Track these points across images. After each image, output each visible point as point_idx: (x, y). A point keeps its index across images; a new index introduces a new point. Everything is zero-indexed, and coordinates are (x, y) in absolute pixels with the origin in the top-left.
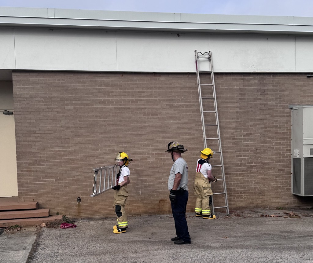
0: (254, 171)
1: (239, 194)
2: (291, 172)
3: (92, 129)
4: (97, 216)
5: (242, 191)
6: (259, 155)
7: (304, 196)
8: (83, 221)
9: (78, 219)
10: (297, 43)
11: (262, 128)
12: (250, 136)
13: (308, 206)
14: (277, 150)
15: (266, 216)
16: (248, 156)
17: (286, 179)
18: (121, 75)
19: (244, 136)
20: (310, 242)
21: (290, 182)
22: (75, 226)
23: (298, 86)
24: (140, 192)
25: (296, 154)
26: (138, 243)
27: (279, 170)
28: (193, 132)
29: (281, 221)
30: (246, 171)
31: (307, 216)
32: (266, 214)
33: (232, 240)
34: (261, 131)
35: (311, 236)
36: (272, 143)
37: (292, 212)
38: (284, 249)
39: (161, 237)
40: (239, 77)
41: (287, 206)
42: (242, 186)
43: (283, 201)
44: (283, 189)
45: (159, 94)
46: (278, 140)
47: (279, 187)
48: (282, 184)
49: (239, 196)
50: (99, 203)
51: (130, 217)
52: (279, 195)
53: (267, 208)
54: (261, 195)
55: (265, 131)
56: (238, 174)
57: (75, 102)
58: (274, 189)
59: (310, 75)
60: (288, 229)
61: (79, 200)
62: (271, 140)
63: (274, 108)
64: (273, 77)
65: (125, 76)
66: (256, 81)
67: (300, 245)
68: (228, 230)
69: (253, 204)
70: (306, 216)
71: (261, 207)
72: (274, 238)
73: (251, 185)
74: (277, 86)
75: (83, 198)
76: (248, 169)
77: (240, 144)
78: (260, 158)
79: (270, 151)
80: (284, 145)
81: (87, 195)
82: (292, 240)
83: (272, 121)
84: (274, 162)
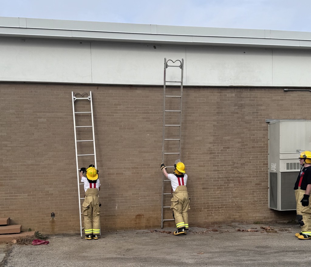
0: (231, 185)
1: (216, 208)
2: (268, 186)
3: (66, 142)
4: (72, 232)
5: (220, 205)
6: (236, 169)
7: (280, 210)
8: (57, 237)
9: (52, 235)
10: (274, 56)
11: (239, 142)
12: (227, 150)
13: (285, 220)
14: (254, 165)
15: (243, 231)
16: (226, 170)
17: (263, 194)
18: (96, 87)
19: (221, 150)
20: (285, 258)
21: (267, 196)
22: (48, 243)
23: (275, 100)
24: (117, 207)
25: (273, 168)
26: (111, 260)
27: (256, 184)
29: (257, 236)
30: (223, 185)
31: (284, 231)
32: (243, 229)
33: (208, 256)
34: (238, 145)
35: (286, 251)
36: (249, 157)
37: (268, 226)
39: (135, 254)
40: (216, 91)
41: (264, 220)
42: (219, 200)
43: (260, 215)
44: (260, 203)
45: (135, 108)
46: (255, 155)
47: (256, 201)
48: (259, 199)
49: (217, 210)
51: (106, 232)
52: (257, 209)
53: (245, 223)
54: (238, 209)
55: (242, 145)
56: (215, 188)
57: (48, 114)
58: (252, 204)
59: (287, 89)
60: (264, 244)
61: (53, 215)
62: (248, 154)
63: (251, 123)
64: (250, 90)
65: (99, 88)
66: (234, 95)
67: (276, 261)
68: (204, 245)
69: (231, 218)
70: (282, 231)
71: (239, 221)
72: (249, 253)
73: (229, 200)
74: (254, 100)
75: (57, 213)
76: (225, 183)
77: (217, 159)
78: (238, 172)
79: (247, 165)
80: (261, 159)
81: (61, 210)
82: (268, 255)
83: (249, 135)
84: (251, 177)
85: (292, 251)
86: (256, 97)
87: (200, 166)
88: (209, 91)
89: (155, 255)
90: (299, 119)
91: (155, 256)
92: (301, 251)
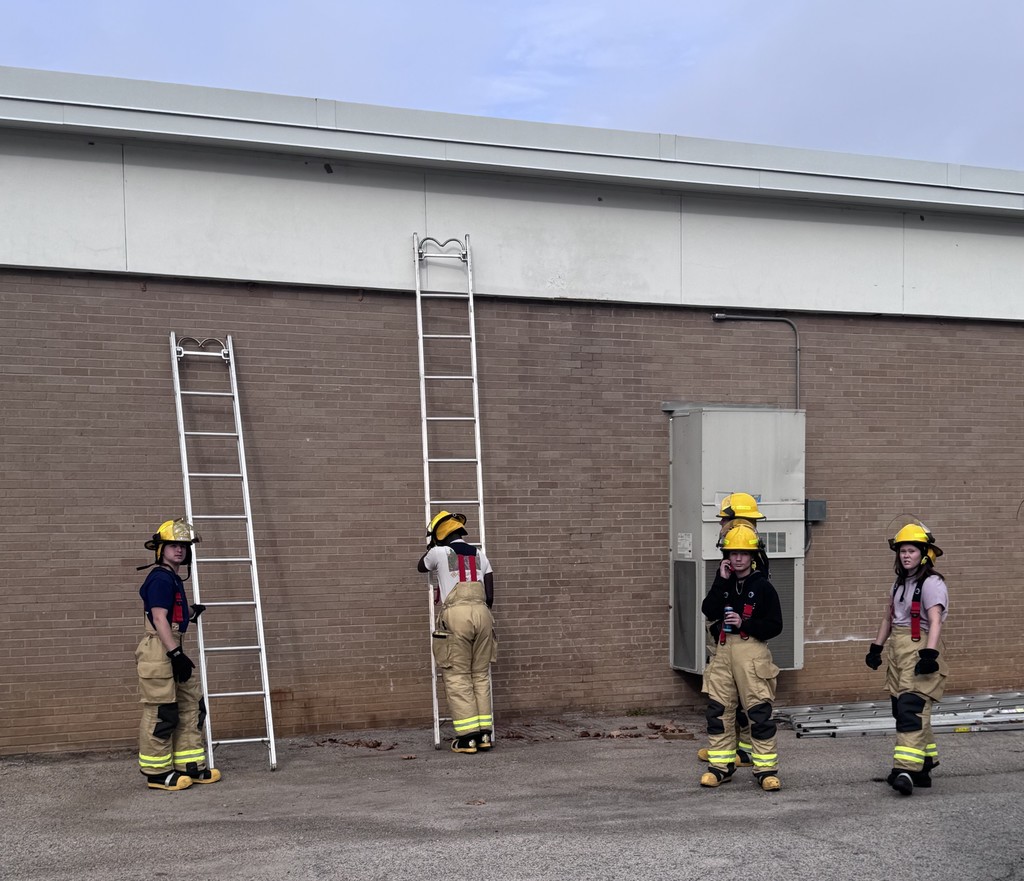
0: (563, 598)
1: (518, 669)
2: (668, 601)
3: (39, 459)
4: (56, 749)
5: (527, 660)
6: (577, 551)
8: (6, 764)
10: (684, 215)
11: (585, 470)
12: (551, 493)
14: (629, 537)
15: (598, 735)
16: (546, 552)
17: (655, 625)
18: (138, 286)
19: (533, 493)
20: (718, 807)
21: (666, 631)
23: (689, 346)
25: (684, 548)
26: (201, 829)
27: (636, 596)
28: (375, 477)
29: (639, 751)
30: (539, 599)
32: (597, 730)
33: (499, 809)
34: (582, 477)
36: (615, 515)
37: (669, 721)
38: (647, 828)
39: (275, 810)
40: (516, 310)
41: (656, 704)
42: (526, 645)
43: (647, 689)
44: (646, 653)
45: (267, 353)
46: (630, 508)
47: (635, 647)
48: (644, 639)
49: (519, 675)
50: (62, 703)
52: (636, 671)
53: (601, 713)
54: (582, 671)
55: (596, 479)
56: (515, 607)
58: (622, 655)
59: (722, 315)
60: (659, 770)
62: (612, 506)
63: (618, 411)
64: (616, 315)
65: (150, 287)
66: (569, 325)
67: (692, 817)
68: (486, 779)
69: (560, 699)
71: (584, 708)
72: (618, 798)
73: (555, 643)
74: (627, 344)
76: (543, 592)
77: (521, 517)
78: (581, 559)
79: (609, 538)
80: (650, 521)
81: (20, 679)
82: (670, 802)
83: (614, 448)
84: (619, 574)
85: (736, 789)
86: (635, 336)
88: (494, 311)
89: (336, 810)
91: (338, 814)
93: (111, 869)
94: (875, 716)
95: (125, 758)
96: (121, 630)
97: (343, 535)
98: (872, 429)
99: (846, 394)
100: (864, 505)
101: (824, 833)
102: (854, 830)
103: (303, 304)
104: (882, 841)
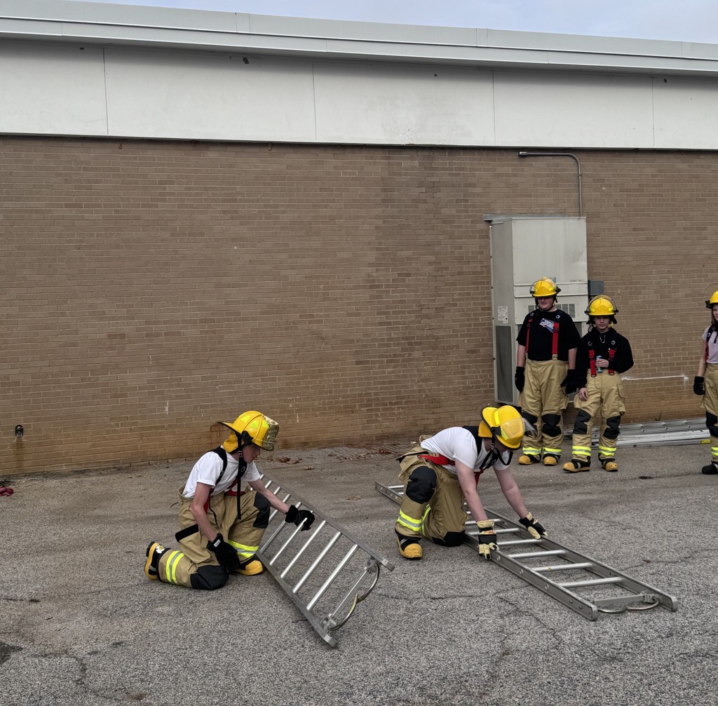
0: (417, 354)
1: (386, 405)
2: (492, 355)
3: (50, 266)
4: (64, 468)
5: (393, 398)
6: (427, 321)
8: (29, 479)
9: (17, 476)
10: (495, 84)
11: (430, 263)
12: (407, 280)
14: (463, 310)
16: (404, 323)
17: (483, 371)
18: (117, 145)
19: (394, 280)
20: (527, 499)
21: (492, 376)
22: (11, 492)
24: (167, 408)
25: (502, 317)
27: (468, 352)
28: (283, 273)
30: (400, 355)
33: (370, 503)
34: (428, 269)
35: (530, 486)
36: (453, 295)
40: (379, 154)
42: (392, 388)
44: (478, 392)
45: (206, 189)
46: (464, 289)
47: (470, 388)
48: (476, 382)
49: (387, 409)
50: (68, 436)
51: (142, 465)
52: (471, 405)
54: (432, 405)
55: (438, 269)
56: (383, 361)
57: (6, 204)
58: (461, 394)
59: (525, 153)
61: (19, 430)
62: (450, 289)
63: (453, 222)
64: (450, 155)
65: (124, 146)
66: (416, 163)
68: (362, 482)
69: (416, 424)
73: (412, 386)
74: (458, 175)
75: (29, 426)
76: (403, 350)
77: (386, 298)
78: (429, 326)
79: (449, 311)
80: (478, 299)
81: (39, 420)
82: (493, 496)
83: (451, 248)
84: (457, 336)
85: (542, 486)
86: (463, 169)
87: (349, 315)
90: (552, 214)
92: (560, 484)
93: (95, 549)
94: (643, 433)
95: (112, 473)
96: (108, 384)
97: (262, 313)
98: (635, 230)
99: (615, 205)
100: (631, 283)
101: (602, 515)
102: (624, 512)
103: (230, 154)
104: (644, 520)
